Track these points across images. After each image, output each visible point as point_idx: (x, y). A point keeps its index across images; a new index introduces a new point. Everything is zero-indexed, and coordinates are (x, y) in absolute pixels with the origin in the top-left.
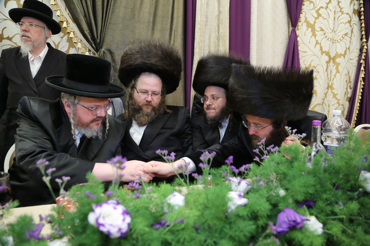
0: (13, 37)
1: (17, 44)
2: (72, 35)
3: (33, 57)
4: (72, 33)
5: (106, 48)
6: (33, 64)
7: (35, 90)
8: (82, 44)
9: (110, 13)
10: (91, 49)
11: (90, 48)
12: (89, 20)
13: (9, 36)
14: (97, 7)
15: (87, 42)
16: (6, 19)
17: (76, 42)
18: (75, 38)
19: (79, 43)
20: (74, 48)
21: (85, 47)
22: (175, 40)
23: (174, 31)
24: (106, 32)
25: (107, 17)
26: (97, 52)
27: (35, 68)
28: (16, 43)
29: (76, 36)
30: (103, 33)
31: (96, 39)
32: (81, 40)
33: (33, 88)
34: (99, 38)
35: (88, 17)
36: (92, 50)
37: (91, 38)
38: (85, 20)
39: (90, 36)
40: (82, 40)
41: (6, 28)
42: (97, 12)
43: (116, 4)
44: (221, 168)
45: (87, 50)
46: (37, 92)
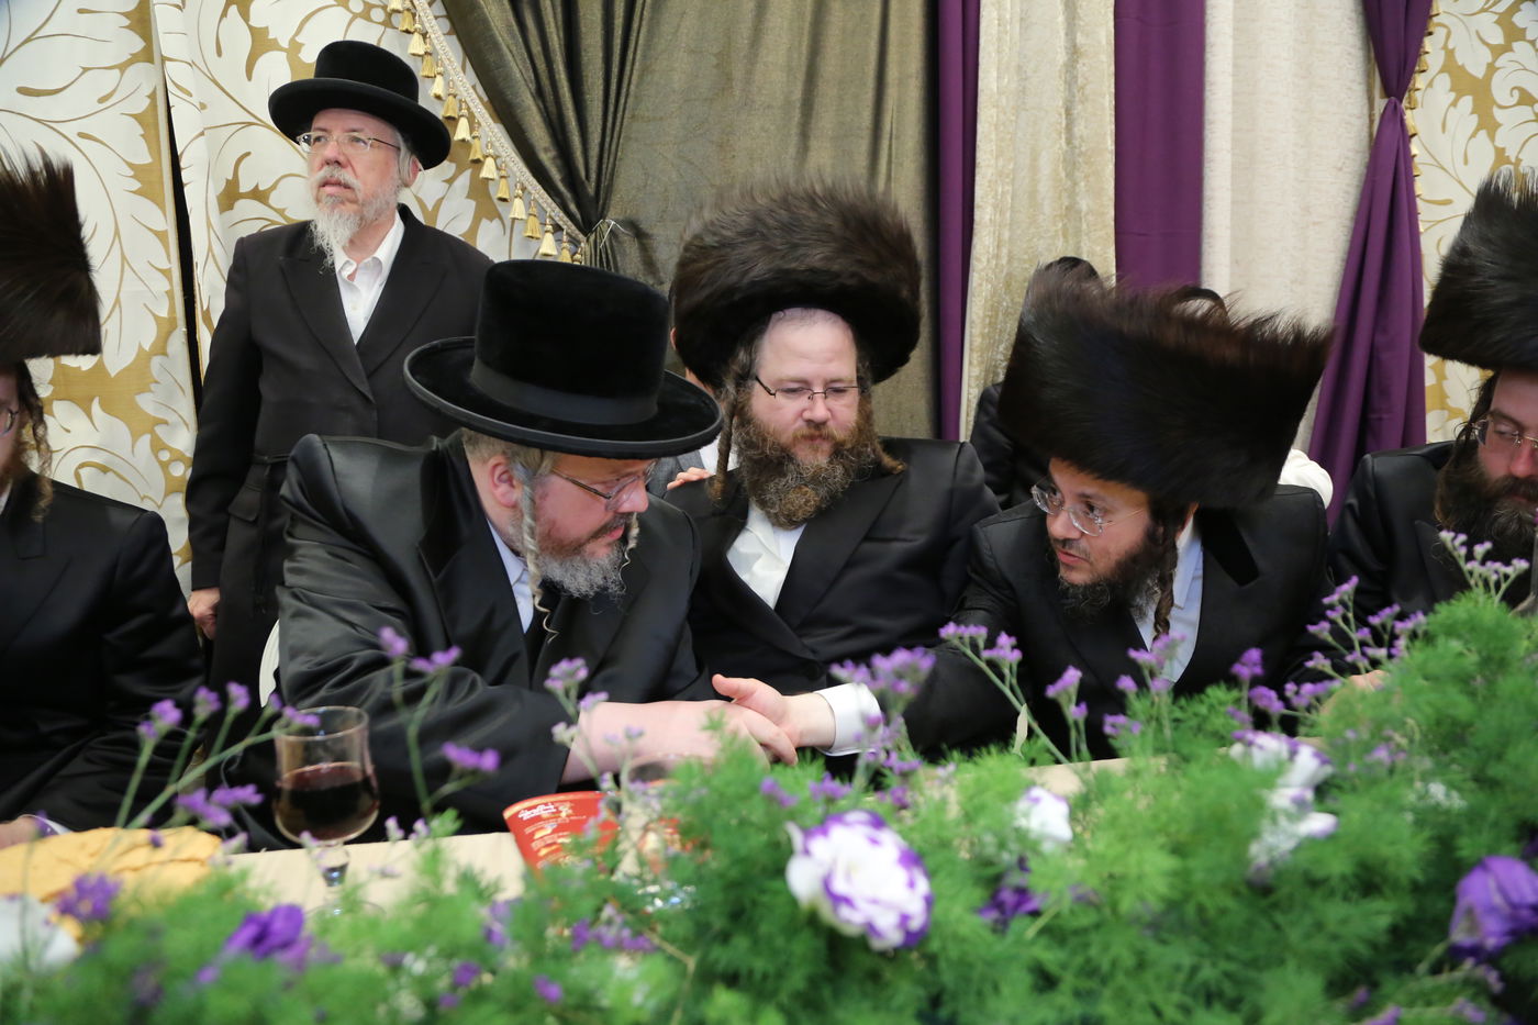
0: (274, 187)
1: (287, 213)
2: (488, 170)
3: (352, 261)
4: (489, 162)
5: (621, 218)
6: (353, 288)
7: (365, 388)
8: (528, 206)
9: (635, 78)
10: (561, 223)
11: (557, 219)
12: (553, 109)
13: (257, 186)
14: (583, 54)
15: (546, 196)
16: (250, 124)
17: (506, 196)
18: (503, 180)
19: (517, 201)
20: (496, 222)
21: (541, 214)
22: (893, 175)
23: (888, 136)
24: (619, 154)
25: (624, 91)
26: (585, 234)
27: (359, 304)
28: (284, 210)
29: (503, 173)
30: (609, 159)
31: (583, 183)
32: (524, 189)
33: (355, 381)
34: (593, 176)
35: (550, 98)
36: (565, 227)
37: (563, 180)
38: (539, 109)
39: (559, 171)
40: (529, 188)
41: (248, 154)
42: (584, 74)
43: (656, 40)
44: (1203, 696)
45: (550, 228)
46: (371, 397)
